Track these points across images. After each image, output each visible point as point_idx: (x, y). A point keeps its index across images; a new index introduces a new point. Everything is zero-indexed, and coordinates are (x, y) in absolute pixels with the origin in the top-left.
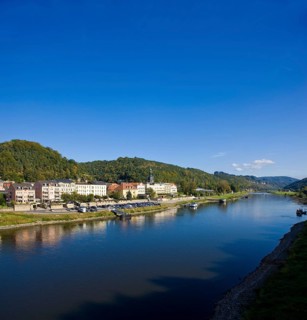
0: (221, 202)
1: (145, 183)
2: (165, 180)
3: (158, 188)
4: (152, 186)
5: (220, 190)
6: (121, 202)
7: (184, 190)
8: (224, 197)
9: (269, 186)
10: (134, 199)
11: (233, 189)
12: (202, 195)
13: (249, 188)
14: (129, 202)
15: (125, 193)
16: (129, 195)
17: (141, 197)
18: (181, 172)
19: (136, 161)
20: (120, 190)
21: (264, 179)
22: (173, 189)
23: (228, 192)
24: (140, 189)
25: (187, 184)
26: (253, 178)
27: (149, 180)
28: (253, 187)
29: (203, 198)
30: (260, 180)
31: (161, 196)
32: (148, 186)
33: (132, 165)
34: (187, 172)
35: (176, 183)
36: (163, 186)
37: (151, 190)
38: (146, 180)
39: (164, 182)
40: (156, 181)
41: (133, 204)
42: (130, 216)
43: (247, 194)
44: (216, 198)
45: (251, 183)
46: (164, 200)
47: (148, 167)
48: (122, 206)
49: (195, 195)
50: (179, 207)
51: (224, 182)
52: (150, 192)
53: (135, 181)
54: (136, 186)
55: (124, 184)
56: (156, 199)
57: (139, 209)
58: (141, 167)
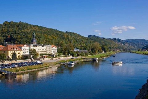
0: (94, 60)
1: (29, 45)
2: (47, 42)
3: (40, 49)
4: (35, 48)
5: (93, 50)
6: (6, 62)
7: (63, 51)
8: (97, 56)
9: (131, 47)
10: (19, 59)
11: (104, 49)
12: (78, 55)
13: (116, 48)
14: (14, 62)
15: (10, 53)
16: (14, 55)
17: (25, 57)
18: (61, 35)
20: (6, 51)
21: (128, 41)
22: (54, 50)
23: (99, 52)
24: (25, 50)
25: (65, 46)
26: (119, 40)
27: (32, 42)
28: (119, 48)
29: (79, 57)
30: (124, 42)
31: (43, 56)
32: (32, 47)
33: (17, 28)
34: (65, 35)
35: (57, 45)
36: (45, 47)
37: (34, 51)
38: (30, 42)
39: (45, 44)
40: (39, 43)
41: (18, 64)
42: (15, 74)
43: (114, 54)
44: (90, 57)
45: (117, 44)
46: (46, 59)
47: (32, 31)
48: (7, 66)
49: (72, 55)
50: (59, 65)
51: (96, 44)
52: (33, 53)
53: (20, 44)
54: (20, 48)
55: (10, 46)
56: (39, 59)
57: (24, 68)
58: (25, 30)
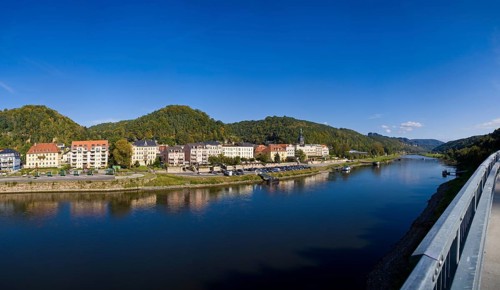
0: (375, 164)
1: (294, 145)
2: (316, 142)
3: (308, 150)
4: (302, 148)
5: (373, 152)
6: (268, 166)
7: (336, 152)
8: (378, 159)
9: (420, 148)
10: (283, 161)
11: (387, 151)
12: (355, 158)
13: (402, 150)
14: (277, 165)
15: (272, 155)
16: (277, 157)
17: (289, 160)
18: (334, 132)
19: (286, 121)
20: (268, 152)
21: (416, 141)
22: (325, 151)
23: (381, 154)
24: (289, 151)
25: (339, 147)
26: (405, 140)
27: (298, 141)
28: (405, 149)
29: (355, 161)
30: (412, 142)
31: (312, 158)
32: (298, 148)
33: (280, 124)
34: (340, 133)
35: (328, 145)
36: (314, 148)
37: (301, 152)
38: (296, 142)
39: (315, 143)
40: (307, 143)
41: (281, 168)
42: (278, 180)
43: (399, 156)
44: (370, 160)
45: (404, 145)
46: (315, 162)
47: (298, 128)
48: (269, 169)
49: (348, 157)
50: (331, 170)
51: (378, 144)
52: (299, 154)
53: (284, 143)
54: (285, 148)
55: (272, 146)
56: (306, 163)
57: (288, 173)
58: (290, 127)
